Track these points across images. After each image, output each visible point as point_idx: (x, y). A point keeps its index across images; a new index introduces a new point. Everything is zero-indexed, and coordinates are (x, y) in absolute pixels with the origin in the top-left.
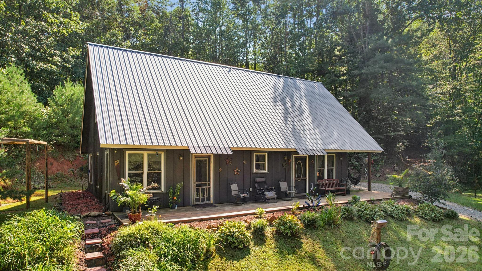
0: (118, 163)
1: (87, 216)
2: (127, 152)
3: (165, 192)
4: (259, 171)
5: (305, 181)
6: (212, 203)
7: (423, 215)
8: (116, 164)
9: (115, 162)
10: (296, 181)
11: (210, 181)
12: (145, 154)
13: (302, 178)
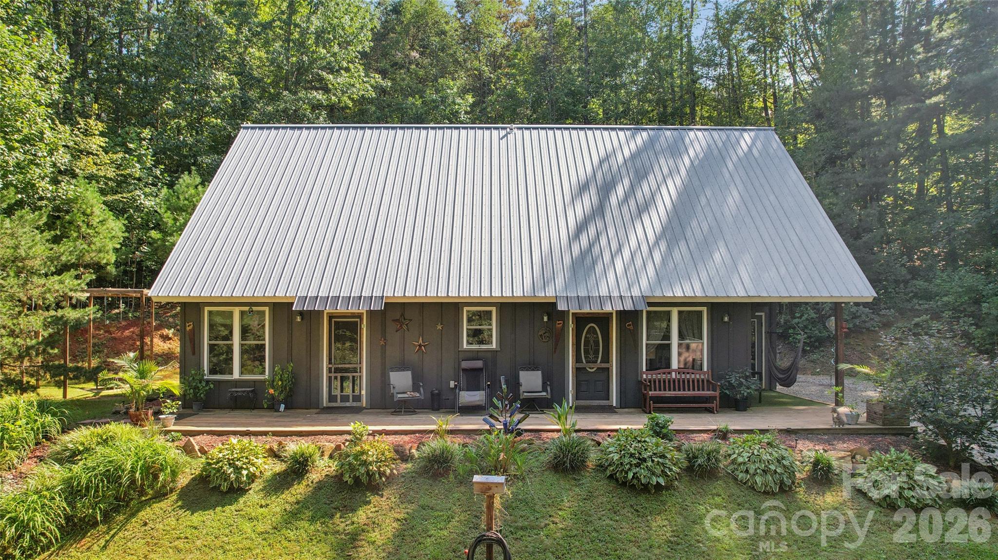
0: (191, 327)
2: (207, 309)
4: (475, 347)
5: (607, 370)
6: (364, 406)
8: (188, 329)
9: (187, 324)
10: (578, 371)
11: (361, 362)
12: (237, 311)
13: (599, 364)
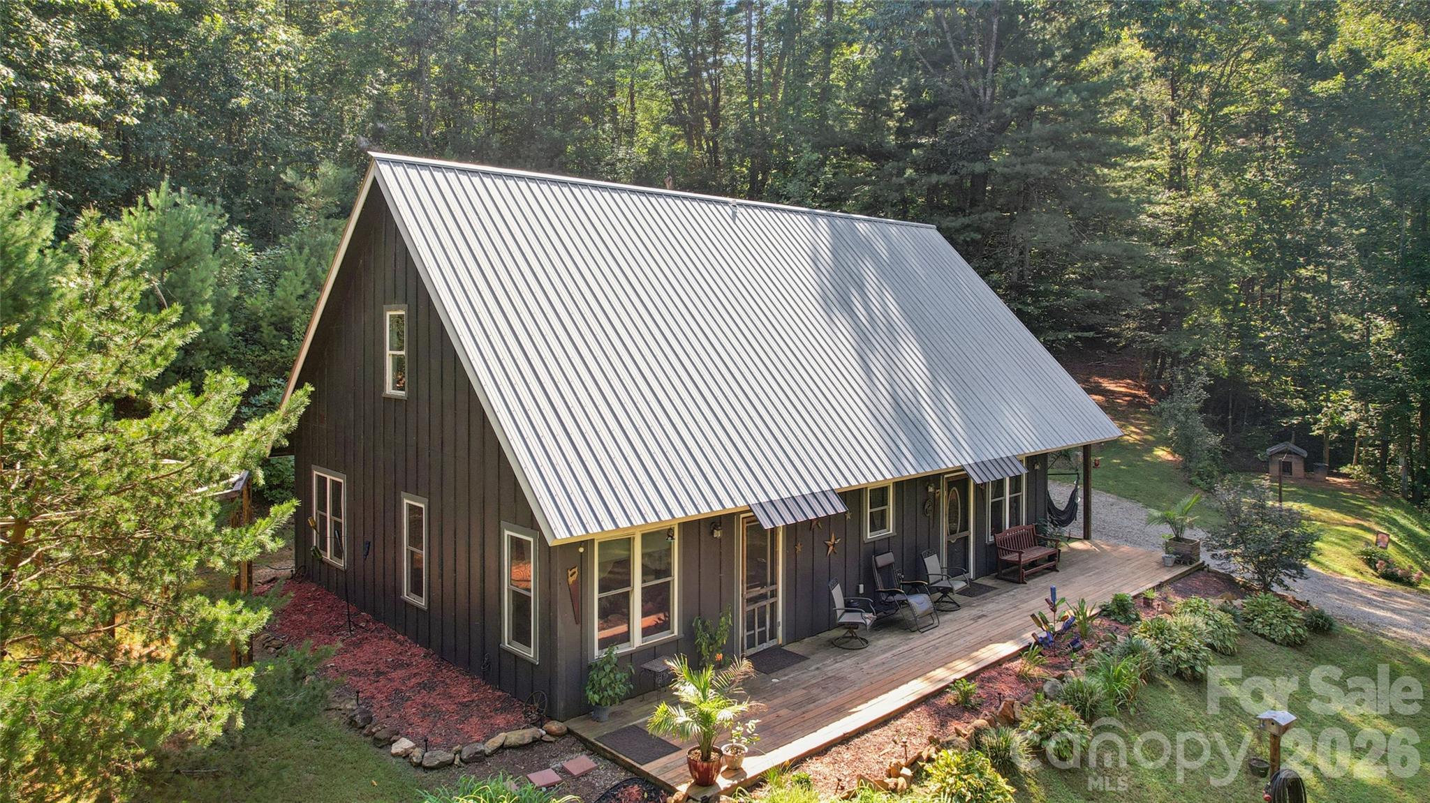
0: (575, 575)
1: (503, 747)
2: (597, 540)
3: (682, 635)
4: (876, 535)
5: (966, 539)
6: (780, 642)
7: (1266, 631)
8: (571, 580)
9: (570, 573)
11: (774, 582)
12: (638, 536)
13: (959, 534)
